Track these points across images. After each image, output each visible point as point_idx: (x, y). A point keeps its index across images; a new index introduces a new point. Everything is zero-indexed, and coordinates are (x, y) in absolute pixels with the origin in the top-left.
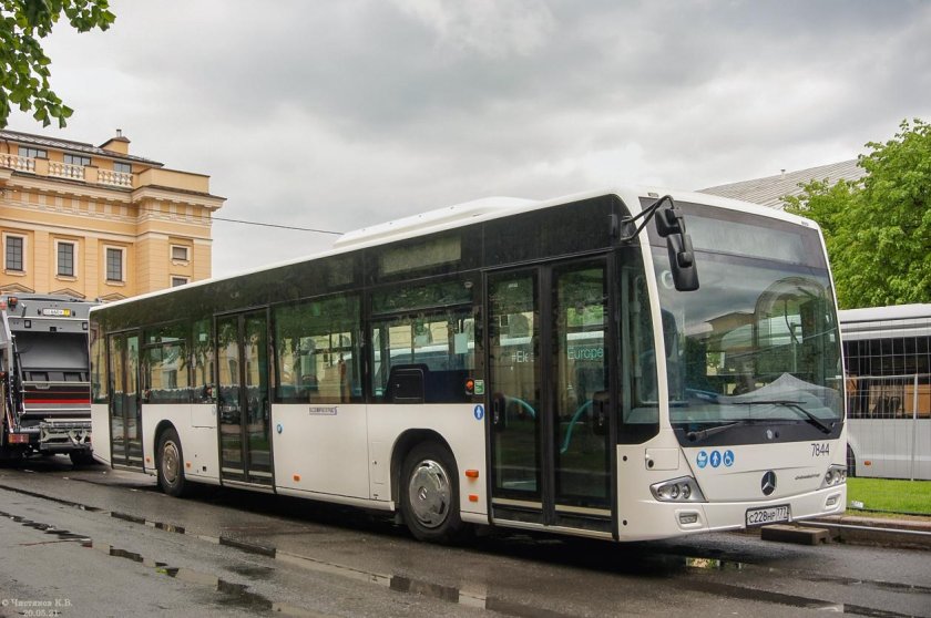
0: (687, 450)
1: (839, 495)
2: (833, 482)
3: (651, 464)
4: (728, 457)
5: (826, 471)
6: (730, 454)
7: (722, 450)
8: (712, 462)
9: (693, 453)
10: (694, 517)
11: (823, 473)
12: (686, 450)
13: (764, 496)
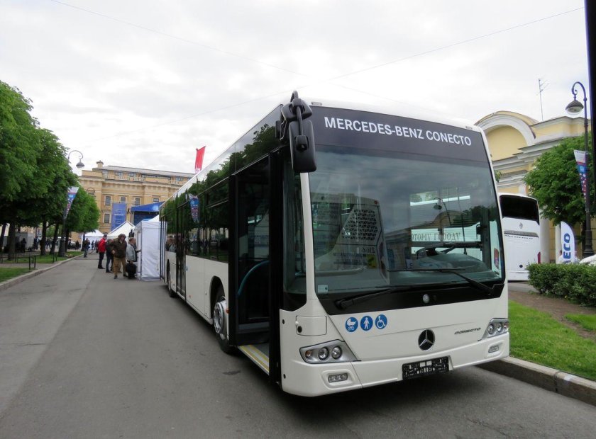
0: (335, 318)
1: (501, 343)
2: (495, 333)
3: (300, 329)
4: (380, 321)
5: (487, 323)
6: (384, 318)
7: (374, 315)
8: (363, 326)
9: (341, 320)
10: (344, 376)
11: (484, 326)
12: (333, 317)
13: (421, 351)
